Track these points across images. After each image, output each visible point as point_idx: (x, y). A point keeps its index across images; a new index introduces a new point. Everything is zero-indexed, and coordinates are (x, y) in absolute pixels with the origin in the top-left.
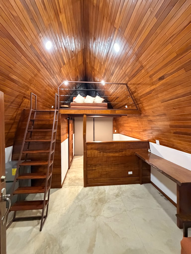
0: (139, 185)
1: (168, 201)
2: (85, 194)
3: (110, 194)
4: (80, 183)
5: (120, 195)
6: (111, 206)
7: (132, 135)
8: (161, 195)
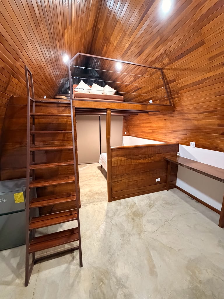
0: (165, 192)
1: (200, 204)
2: (114, 210)
3: (142, 205)
4: (102, 199)
5: (152, 205)
6: (150, 219)
7: (151, 137)
8: (191, 199)
